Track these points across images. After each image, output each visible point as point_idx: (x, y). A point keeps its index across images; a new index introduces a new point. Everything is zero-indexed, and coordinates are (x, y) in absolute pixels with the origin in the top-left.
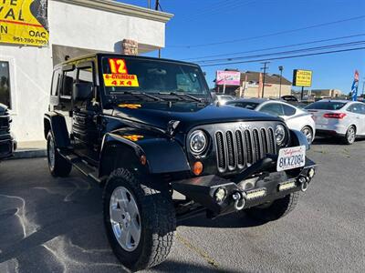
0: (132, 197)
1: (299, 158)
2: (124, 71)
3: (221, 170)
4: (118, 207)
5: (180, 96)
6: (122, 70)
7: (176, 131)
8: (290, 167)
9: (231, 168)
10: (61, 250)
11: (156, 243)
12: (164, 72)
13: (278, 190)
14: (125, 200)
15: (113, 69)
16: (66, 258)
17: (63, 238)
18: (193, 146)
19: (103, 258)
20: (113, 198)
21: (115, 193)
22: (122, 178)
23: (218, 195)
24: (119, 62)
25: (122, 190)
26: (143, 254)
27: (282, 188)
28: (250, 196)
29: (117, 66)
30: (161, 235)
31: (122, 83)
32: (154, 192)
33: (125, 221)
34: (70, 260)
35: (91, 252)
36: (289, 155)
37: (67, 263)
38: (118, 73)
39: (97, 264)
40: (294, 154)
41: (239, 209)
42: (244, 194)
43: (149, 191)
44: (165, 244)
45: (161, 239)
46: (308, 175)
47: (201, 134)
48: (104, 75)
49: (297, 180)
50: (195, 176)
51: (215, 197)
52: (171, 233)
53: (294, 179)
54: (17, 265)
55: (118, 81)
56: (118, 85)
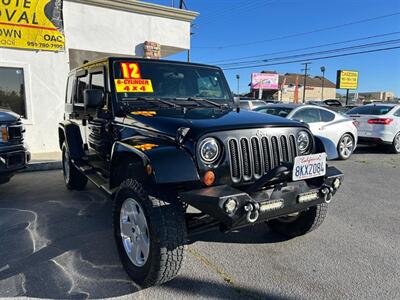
0: (140, 209)
1: (318, 167)
2: (138, 76)
3: (235, 180)
4: (129, 220)
5: (199, 102)
6: (135, 75)
7: (186, 138)
8: (308, 177)
9: (246, 178)
10: (70, 265)
11: (165, 257)
12: (181, 75)
13: (298, 202)
14: (134, 213)
15: (126, 74)
16: (75, 273)
17: (73, 253)
18: (204, 154)
19: (113, 274)
20: (123, 211)
21: (125, 205)
22: (130, 189)
23: (228, 206)
24: (132, 66)
25: (132, 202)
26: (152, 270)
27: (302, 199)
28: (264, 208)
29: (130, 71)
30: (171, 248)
31: (135, 88)
32: (163, 204)
33: (135, 235)
34: (78, 275)
35: (101, 267)
36: (306, 163)
37: (75, 278)
38: (131, 78)
39: (106, 280)
40: (313, 163)
41: (252, 221)
42: (257, 206)
43: (157, 203)
44: (175, 258)
45: (170, 253)
46: (333, 186)
47: (213, 142)
48: (116, 81)
49: (320, 190)
50: (207, 187)
51: (225, 208)
52: (181, 247)
53: (316, 190)
54: (24, 280)
55: (131, 87)
56: (131, 90)
